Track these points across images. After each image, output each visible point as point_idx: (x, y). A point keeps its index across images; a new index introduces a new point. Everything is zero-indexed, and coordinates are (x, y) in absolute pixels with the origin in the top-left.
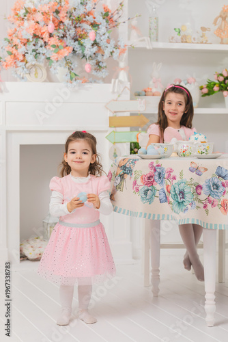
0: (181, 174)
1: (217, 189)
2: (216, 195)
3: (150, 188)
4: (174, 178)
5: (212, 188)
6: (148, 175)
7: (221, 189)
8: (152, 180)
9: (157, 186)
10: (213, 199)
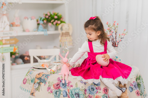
0: (76, 84)
1: (93, 90)
2: (93, 94)
3: (58, 90)
4: (72, 86)
5: (91, 90)
6: (57, 84)
7: (95, 90)
8: (59, 86)
9: (62, 89)
10: (91, 95)
